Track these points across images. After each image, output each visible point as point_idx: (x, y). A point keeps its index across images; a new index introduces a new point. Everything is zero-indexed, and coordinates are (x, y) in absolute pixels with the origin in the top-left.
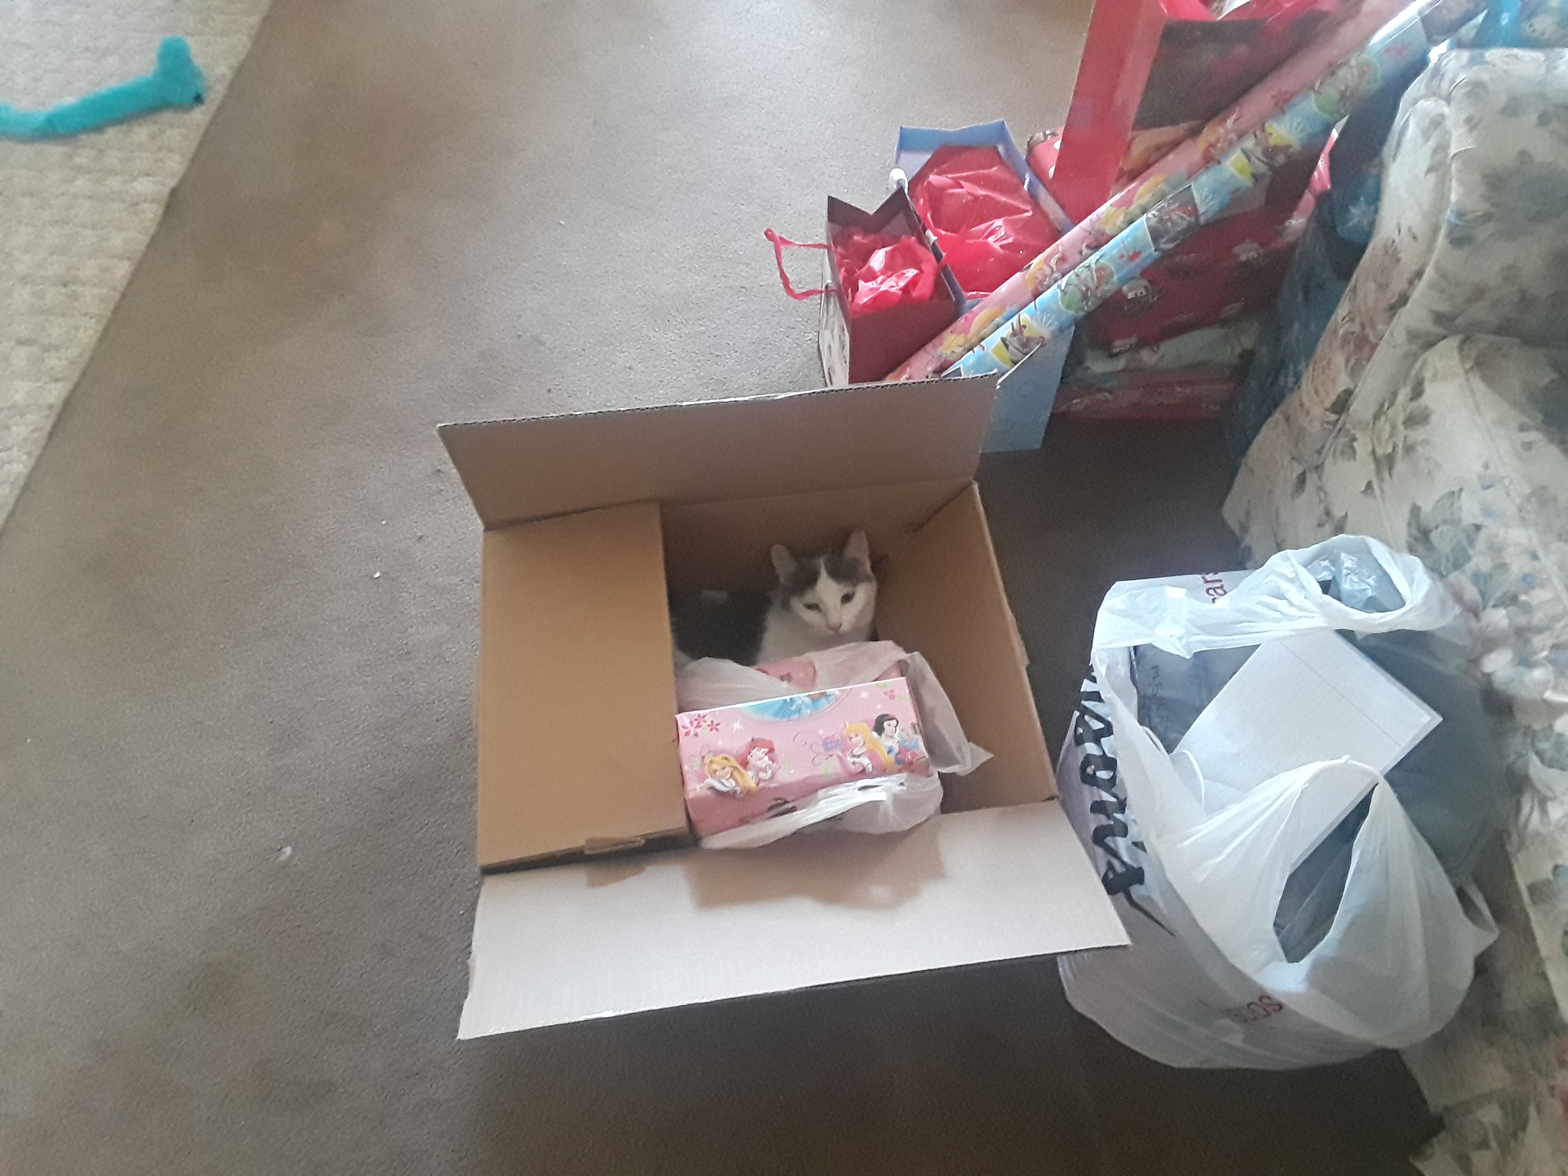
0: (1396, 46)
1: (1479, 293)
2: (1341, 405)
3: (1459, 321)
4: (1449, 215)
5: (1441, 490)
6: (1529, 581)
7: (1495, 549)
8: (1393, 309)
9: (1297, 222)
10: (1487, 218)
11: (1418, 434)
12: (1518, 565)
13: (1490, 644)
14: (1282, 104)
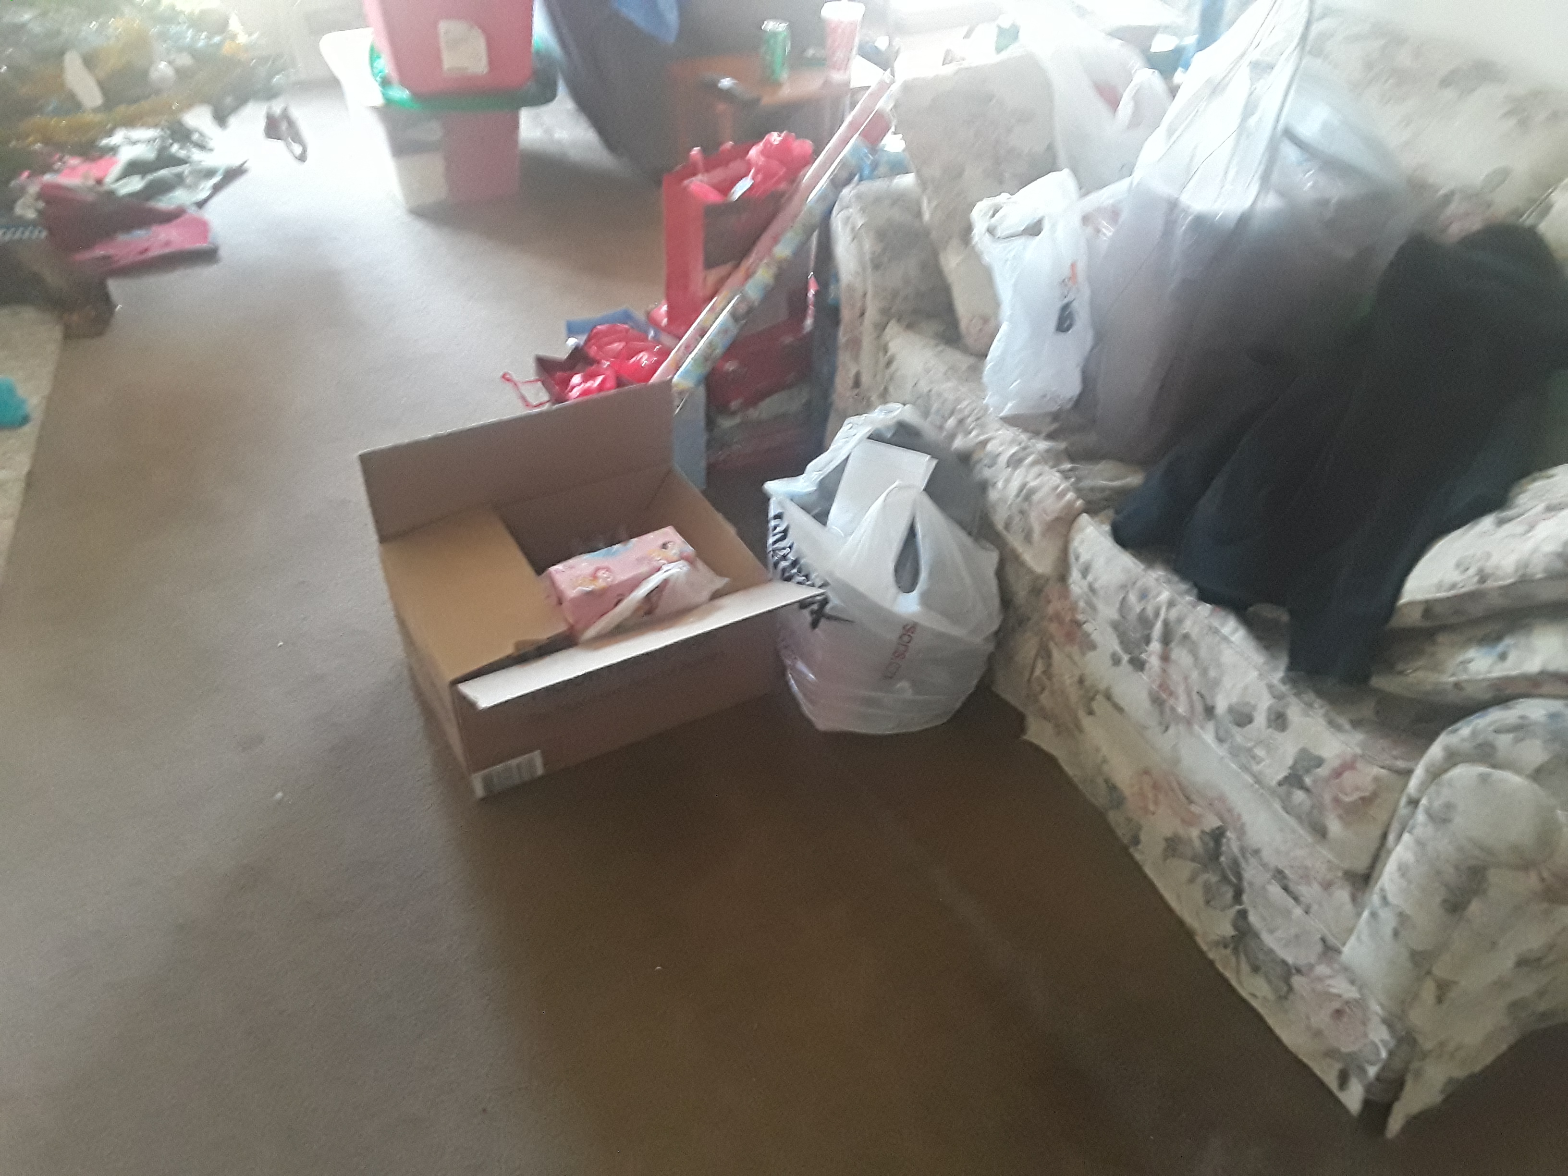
0: (822, 197)
1: (895, 294)
2: (857, 383)
3: (893, 311)
4: (868, 257)
5: (909, 386)
6: (958, 401)
7: (939, 395)
8: (862, 314)
9: (809, 322)
10: (884, 250)
11: (894, 367)
12: (951, 397)
13: (952, 436)
14: (776, 240)
